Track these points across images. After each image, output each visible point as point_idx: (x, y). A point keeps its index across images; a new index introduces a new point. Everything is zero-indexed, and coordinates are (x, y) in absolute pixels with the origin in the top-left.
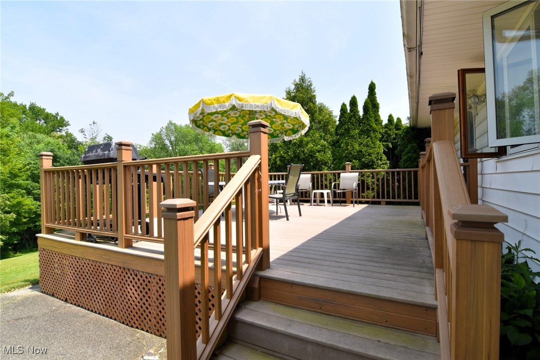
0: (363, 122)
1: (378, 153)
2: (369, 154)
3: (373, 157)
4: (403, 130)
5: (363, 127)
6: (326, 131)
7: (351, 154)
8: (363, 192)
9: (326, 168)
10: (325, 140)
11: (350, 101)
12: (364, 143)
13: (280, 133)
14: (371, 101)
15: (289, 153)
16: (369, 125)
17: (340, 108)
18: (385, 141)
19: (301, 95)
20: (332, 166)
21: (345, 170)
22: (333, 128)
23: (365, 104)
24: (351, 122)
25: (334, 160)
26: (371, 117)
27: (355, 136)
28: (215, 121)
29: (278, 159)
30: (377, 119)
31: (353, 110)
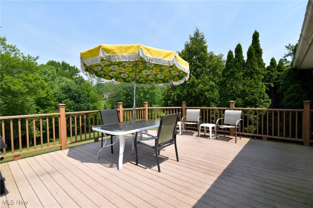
0: (247, 65)
1: (261, 93)
2: (252, 93)
3: (256, 96)
4: (286, 71)
5: (247, 70)
6: (215, 74)
7: (236, 93)
8: (246, 126)
9: (214, 104)
10: (213, 81)
11: (236, 49)
12: (247, 84)
13: (170, 78)
14: (254, 47)
15: (184, 92)
16: (253, 68)
17: (227, 54)
18: (267, 81)
19: (195, 46)
20: (219, 102)
21: (229, 107)
22: (221, 71)
23: (249, 50)
24: (235, 66)
25: (221, 97)
26: (254, 61)
27: (240, 78)
28: (115, 71)
29: (175, 96)
30: (260, 63)
31: (238, 56)
